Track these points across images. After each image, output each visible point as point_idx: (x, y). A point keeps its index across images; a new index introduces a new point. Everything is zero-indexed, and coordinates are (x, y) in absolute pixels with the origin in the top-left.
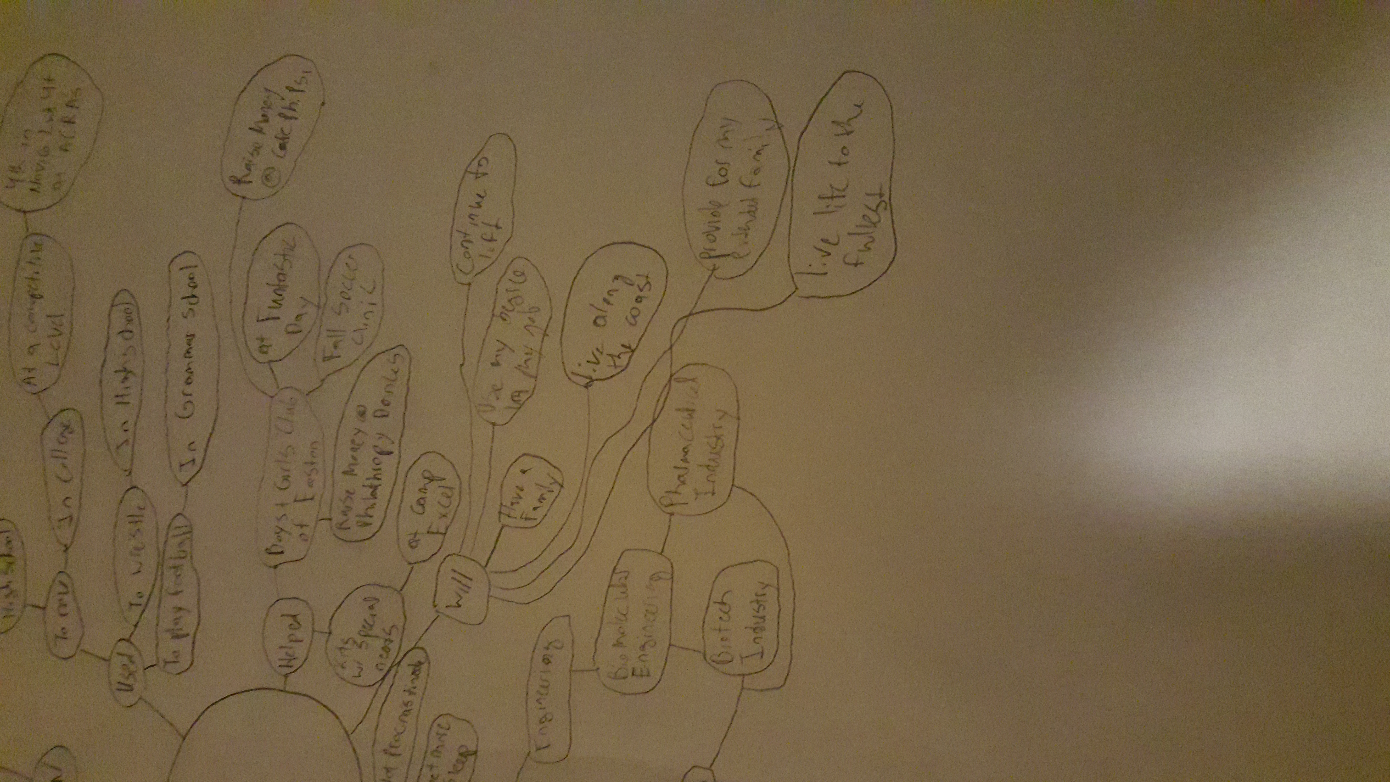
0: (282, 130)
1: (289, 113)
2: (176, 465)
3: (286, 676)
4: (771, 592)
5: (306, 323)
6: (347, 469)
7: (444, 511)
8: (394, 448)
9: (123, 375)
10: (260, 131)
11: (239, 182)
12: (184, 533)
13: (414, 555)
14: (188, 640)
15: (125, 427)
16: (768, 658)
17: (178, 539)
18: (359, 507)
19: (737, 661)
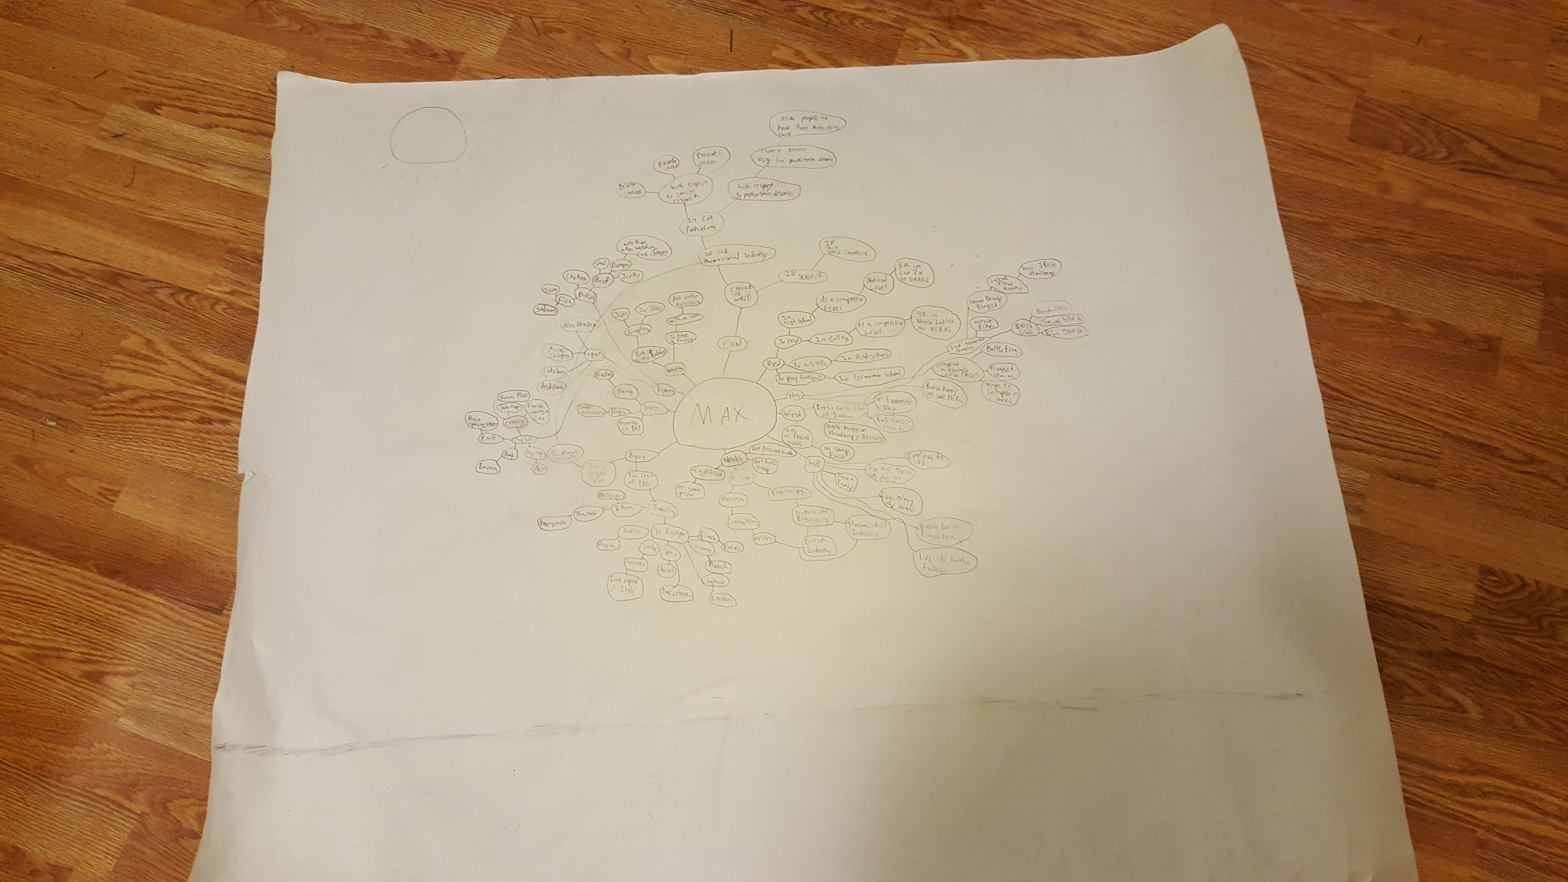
0: (944, 397)
1: (950, 398)
2: (840, 375)
6: (846, 427)
7: (837, 457)
10: (944, 390)
11: (928, 385)
12: (819, 379)
13: (823, 448)
14: (787, 382)
16: (809, 554)
17: (817, 377)
19: (807, 546)
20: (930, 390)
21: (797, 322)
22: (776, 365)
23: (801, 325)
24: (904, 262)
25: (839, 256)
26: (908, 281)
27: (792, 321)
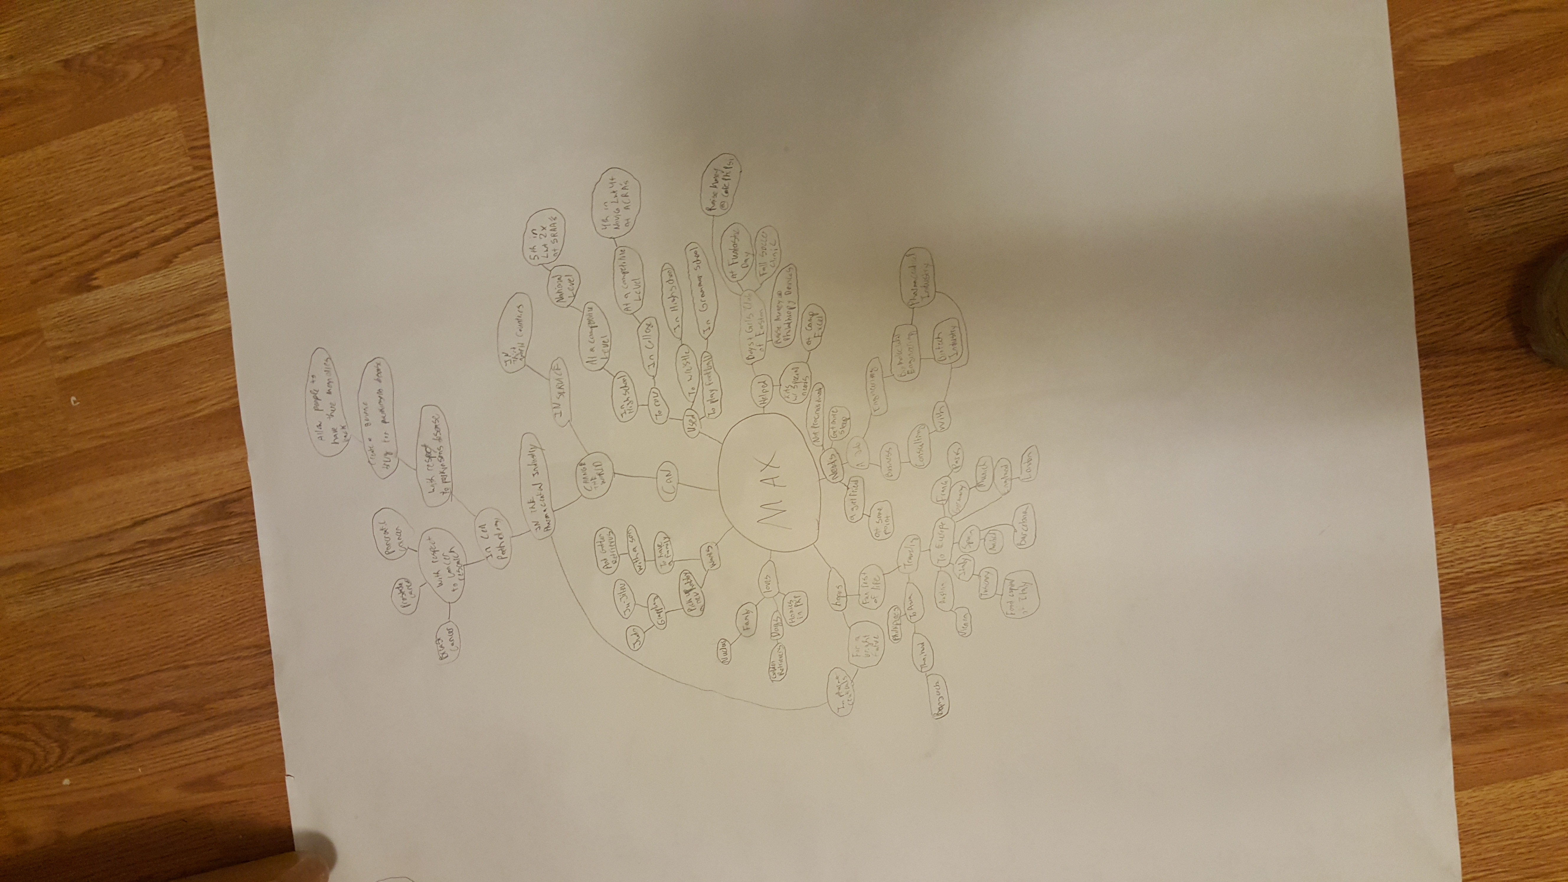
0: (725, 185)
1: (727, 178)
2: (702, 332)
3: (764, 407)
4: (957, 329)
5: (749, 263)
6: (776, 318)
7: (820, 327)
8: (796, 305)
9: (672, 298)
10: (716, 187)
11: (710, 210)
12: (709, 359)
14: (718, 403)
15: (678, 320)
16: (960, 354)
17: (707, 362)
18: (783, 332)
19: (948, 358)
20: (717, 206)
21: (628, 396)
22: (694, 420)
23: (631, 390)
24: (528, 253)
25: (526, 345)
26: (558, 245)
27: (628, 402)
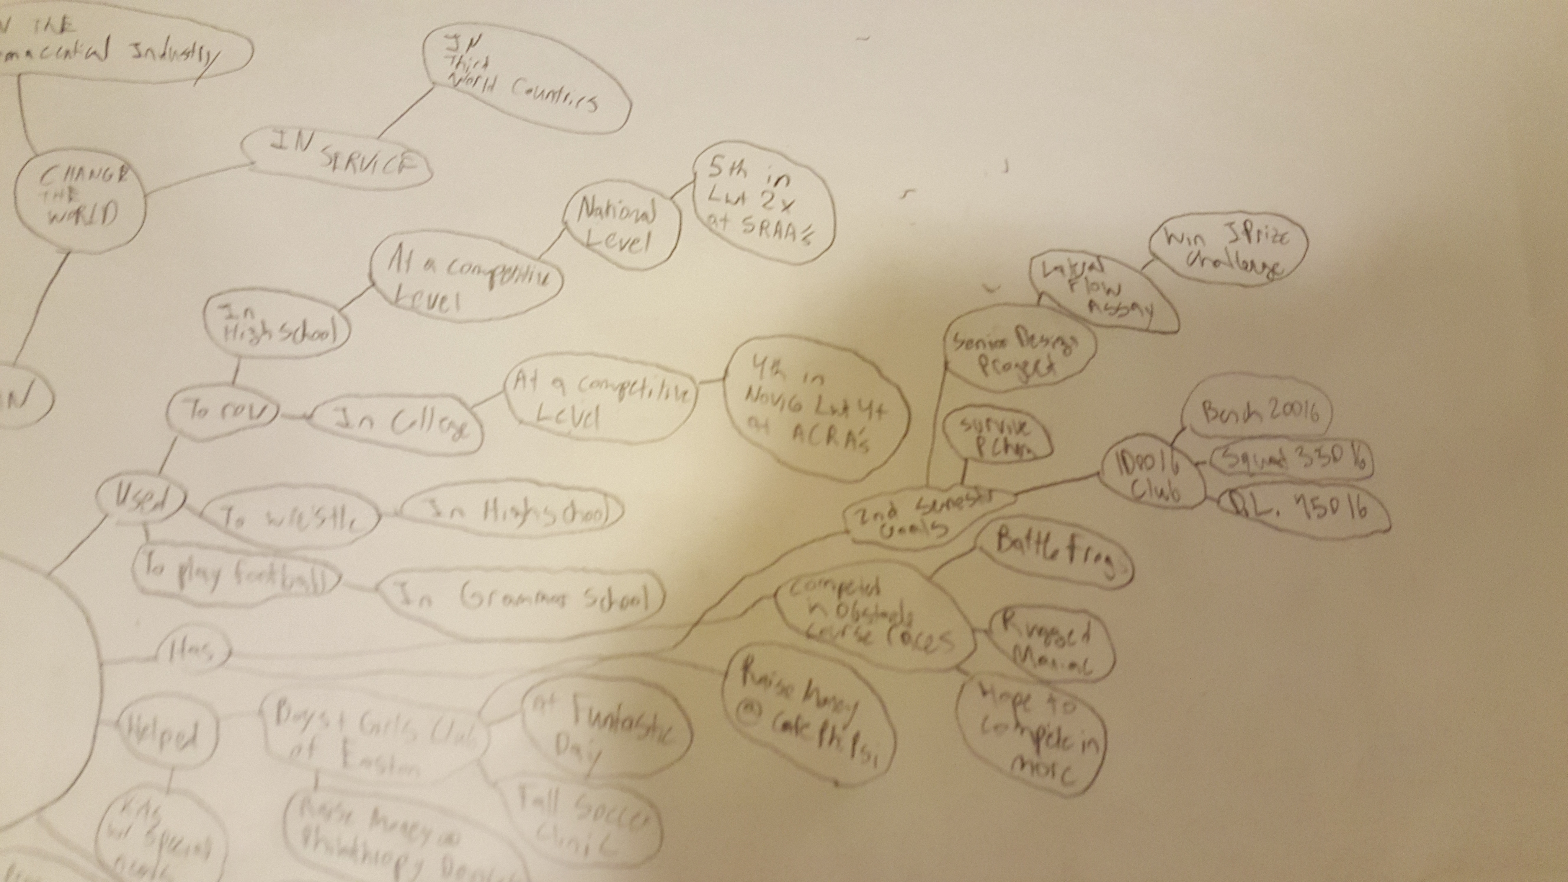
0: (807, 725)
1: (827, 735)
2: (401, 578)
3: (117, 728)
6: (380, 815)
10: (807, 695)
11: (746, 668)
12: (315, 586)
14: (175, 588)
17: (308, 577)
18: (330, 830)
20: (753, 691)
21: (277, 335)
22: (149, 506)
23: (288, 348)
24: (733, 154)
25: (487, 95)
26: (735, 230)
27: (259, 330)
